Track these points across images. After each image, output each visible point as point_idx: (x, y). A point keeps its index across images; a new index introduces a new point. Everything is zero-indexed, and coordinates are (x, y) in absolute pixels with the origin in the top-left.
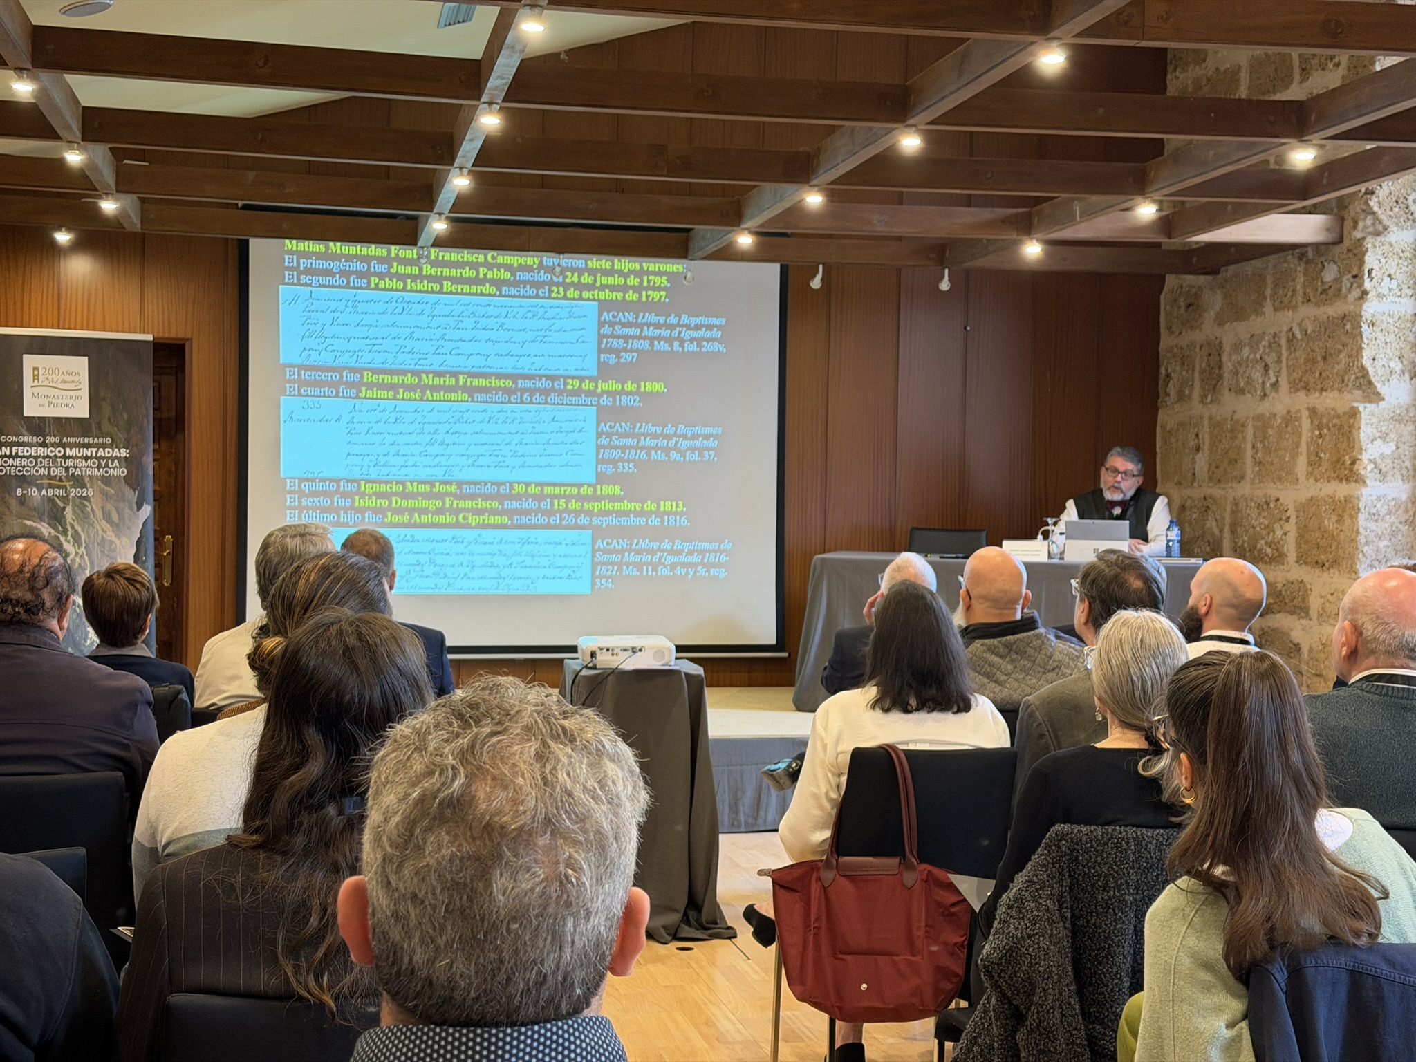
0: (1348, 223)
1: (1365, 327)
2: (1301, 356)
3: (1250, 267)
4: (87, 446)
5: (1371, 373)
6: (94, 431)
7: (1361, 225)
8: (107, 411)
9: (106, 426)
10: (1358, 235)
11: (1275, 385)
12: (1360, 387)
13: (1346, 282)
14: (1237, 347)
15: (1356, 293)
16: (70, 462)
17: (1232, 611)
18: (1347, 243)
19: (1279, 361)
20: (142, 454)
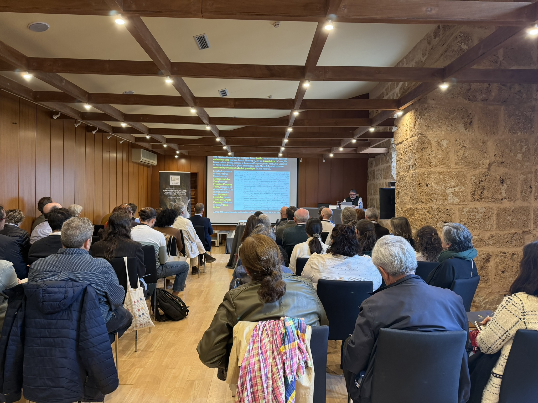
0: (390, 149)
1: (392, 168)
2: (384, 172)
3: (379, 156)
4: (180, 190)
5: (393, 176)
6: (181, 187)
7: (392, 150)
8: (183, 184)
9: (183, 187)
10: (391, 151)
11: (381, 178)
12: (392, 178)
13: (390, 160)
14: (377, 171)
15: (391, 162)
16: (177, 193)
17: (327, 216)
18: (390, 153)
19: (382, 174)
20: (189, 191)
